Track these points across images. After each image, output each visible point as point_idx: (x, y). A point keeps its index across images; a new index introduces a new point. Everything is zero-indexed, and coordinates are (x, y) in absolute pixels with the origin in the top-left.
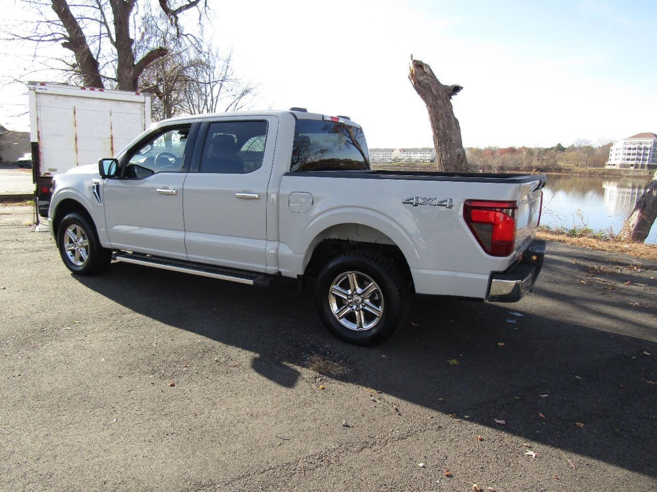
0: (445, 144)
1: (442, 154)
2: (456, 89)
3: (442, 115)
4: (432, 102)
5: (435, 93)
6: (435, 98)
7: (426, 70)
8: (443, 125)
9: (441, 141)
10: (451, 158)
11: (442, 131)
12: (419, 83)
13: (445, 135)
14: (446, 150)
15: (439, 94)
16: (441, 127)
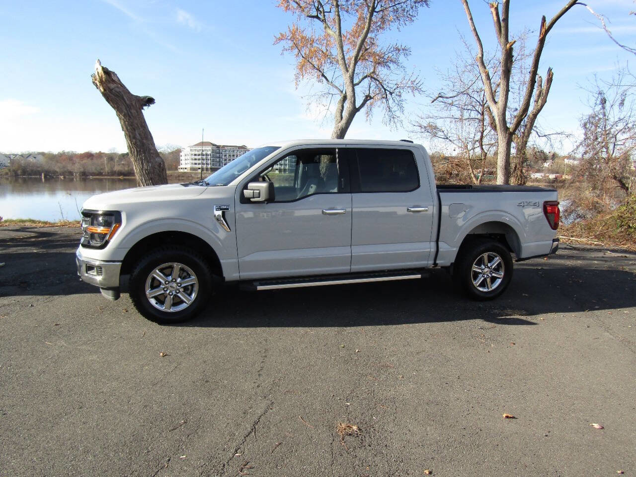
0: (145, 153)
1: (142, 164)
2: (150, 101)
3: (137, 124)
4: (126, 112)
5: (128, 102)
6: (129, 107)
7: (114, 78)
8: (140, 134)
9: (140, 151)
10: (153, 168)
11: (140, 141)
12: (111, 90)
13: (143, 144)
14: (146, 158)
15: (132, 104)
16: (138, 136)
